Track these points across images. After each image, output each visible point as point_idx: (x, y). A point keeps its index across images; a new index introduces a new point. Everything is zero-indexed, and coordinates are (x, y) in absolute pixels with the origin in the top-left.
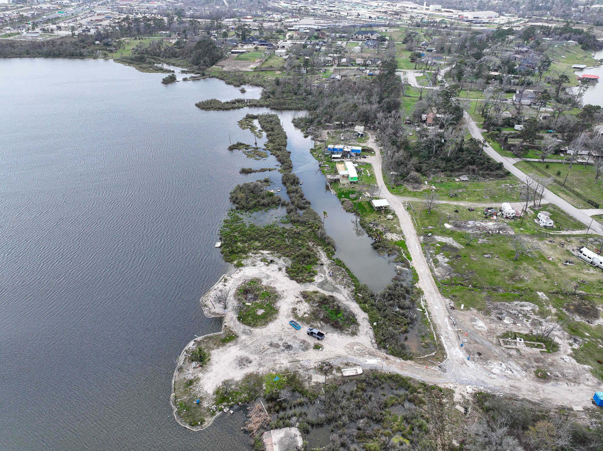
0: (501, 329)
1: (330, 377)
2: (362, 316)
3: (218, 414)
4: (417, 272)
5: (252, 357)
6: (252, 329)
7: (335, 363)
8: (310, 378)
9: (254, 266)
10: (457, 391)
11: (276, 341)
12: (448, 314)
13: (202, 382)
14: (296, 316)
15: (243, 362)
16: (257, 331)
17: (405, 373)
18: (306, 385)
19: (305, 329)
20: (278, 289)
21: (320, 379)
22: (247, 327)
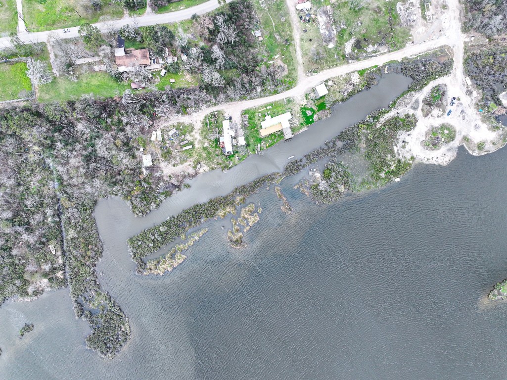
0: (420, 21)
1: (472, 90)
2: (432, 84)
3: (503, 126)
4: (388, 61)
5: (473, 125)
6: (457, 131)
7: (465, 89)
8: (476, 98)
9: (410, 150)
10: (464, 40)
11: (461, 118)
12: (418, 44)
13: (492, 139)
14: (443, 114)
15: (477, 127)
16: (457, 129)
17: (461, 61)
18: (480, 98)
19: (449, 108)
20: (426, 129)
21: (475, 94)
22: (457, 134)
